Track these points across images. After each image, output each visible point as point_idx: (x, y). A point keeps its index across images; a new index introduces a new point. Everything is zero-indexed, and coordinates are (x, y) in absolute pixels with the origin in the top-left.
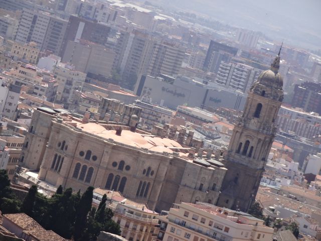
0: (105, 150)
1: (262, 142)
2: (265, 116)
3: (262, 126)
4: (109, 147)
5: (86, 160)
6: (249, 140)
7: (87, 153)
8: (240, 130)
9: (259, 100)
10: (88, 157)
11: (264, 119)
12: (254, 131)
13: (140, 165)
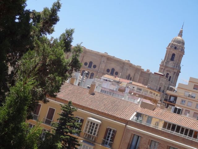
0: (102, 60)
1: (176, 74)
2: (177, 60)
3: (176, 65)
4: (105, 58)
5: (89, 68)
6: (169, 73)
7: (89, 64)
8: (164, 68)
9: (173, 52)
10: (90, 66)
11: (176, 62)
12: (171, 68)
13: (125, 71)
